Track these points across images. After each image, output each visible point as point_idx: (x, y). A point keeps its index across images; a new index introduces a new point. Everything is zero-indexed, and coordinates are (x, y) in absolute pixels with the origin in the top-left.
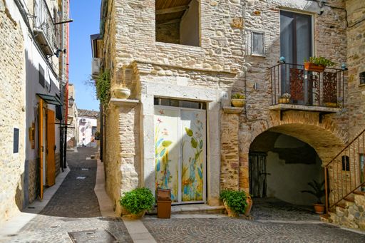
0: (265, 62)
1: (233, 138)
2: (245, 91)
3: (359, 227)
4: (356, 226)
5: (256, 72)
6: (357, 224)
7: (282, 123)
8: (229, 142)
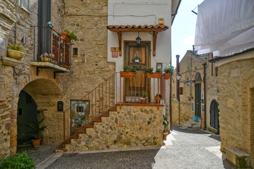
0: (29, 19)
1: (8, 94)
2: (15, 43)
3: (89, 149)
4: (87, 148)
5: (23, 26)
6: (87, 147)
7: (37, 78)
8: (5, 99)
